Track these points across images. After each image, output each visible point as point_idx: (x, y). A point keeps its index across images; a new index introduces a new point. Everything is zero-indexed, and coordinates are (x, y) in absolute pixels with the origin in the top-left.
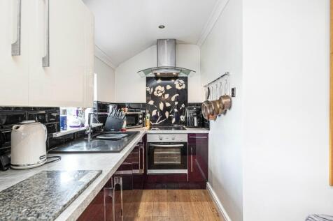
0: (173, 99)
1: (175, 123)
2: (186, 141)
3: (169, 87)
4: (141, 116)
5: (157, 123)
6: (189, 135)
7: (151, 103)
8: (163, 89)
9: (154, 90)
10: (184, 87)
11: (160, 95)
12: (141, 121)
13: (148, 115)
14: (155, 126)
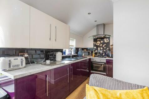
0: (104, 46)
1: (104, 55)
2: (105, 62)
3: (102, 42)
4: (90, 52)
5: (97, 55)
6: (106, 60)
7: (95, 48)
8: (99, 42)
9: (96, 43)
10: (108, 41)
11: (98, 45)
12: (90, 54)
13: (94, 52)
14: (96, 56)
